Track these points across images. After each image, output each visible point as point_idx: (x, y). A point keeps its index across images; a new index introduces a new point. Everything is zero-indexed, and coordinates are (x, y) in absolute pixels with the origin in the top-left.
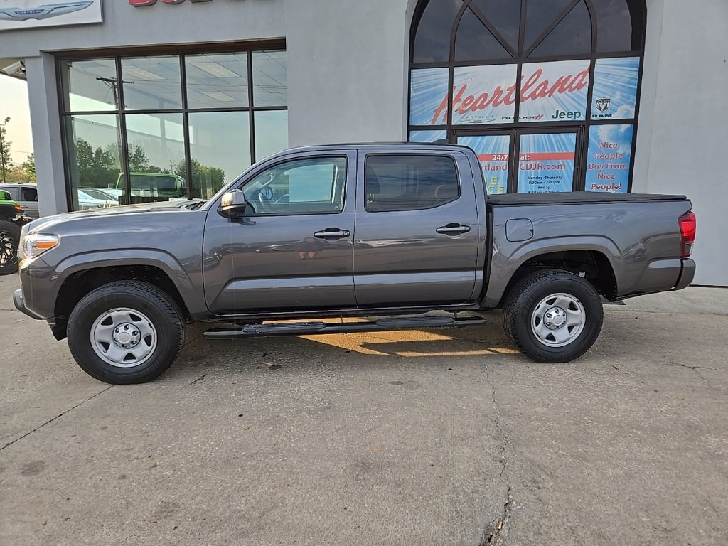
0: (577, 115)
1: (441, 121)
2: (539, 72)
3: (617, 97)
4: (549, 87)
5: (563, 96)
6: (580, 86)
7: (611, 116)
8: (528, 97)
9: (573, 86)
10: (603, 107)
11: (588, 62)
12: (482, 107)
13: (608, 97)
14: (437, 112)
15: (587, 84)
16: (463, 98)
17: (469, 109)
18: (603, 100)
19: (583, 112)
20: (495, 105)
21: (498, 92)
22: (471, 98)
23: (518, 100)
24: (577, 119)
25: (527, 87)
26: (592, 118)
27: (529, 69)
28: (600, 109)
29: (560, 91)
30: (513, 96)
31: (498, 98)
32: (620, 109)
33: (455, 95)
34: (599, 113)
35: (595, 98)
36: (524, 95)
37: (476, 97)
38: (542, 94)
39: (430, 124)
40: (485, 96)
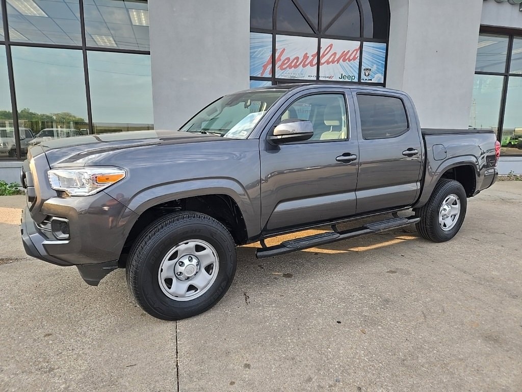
0: (353, 78)
1: (268, 74)
2: (331, 46)
3: (374, 68)
4: (337, 57)
5: (345, 64)
6: (354, 59)
7: (371, 80)
8: (325, 63)
9: (351, 58)
10: (367, 74)
11: (359, 43)
12: (296, 66)
13: (370, 68)
14: (265, 67)
15: (359, 58)
16: (283, 58)
17: (286, 68)
18: (367, 69)
19: (357, 76)
20: (304, 66)
21: (306, 57)
22: (288, 59)
23: (318, 63)
24: (353, 81)
25: (324, 56)
26: (361, 81)
27: (325, 42)
28: (366, 75)
29: (344, 60)
30: (315, 61)
31: (306, 61)
32: (376, 76)
33: (277, 55)
34: (365, 78)
35: (363, 68)
36: (322, 61)
37: (291, 59)
38: (333, 62)
39: (259, 76)
40: (297, 58)
